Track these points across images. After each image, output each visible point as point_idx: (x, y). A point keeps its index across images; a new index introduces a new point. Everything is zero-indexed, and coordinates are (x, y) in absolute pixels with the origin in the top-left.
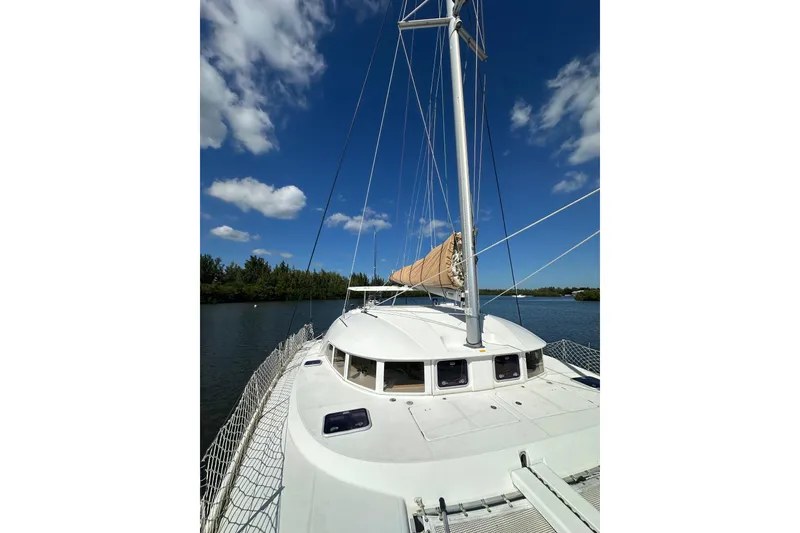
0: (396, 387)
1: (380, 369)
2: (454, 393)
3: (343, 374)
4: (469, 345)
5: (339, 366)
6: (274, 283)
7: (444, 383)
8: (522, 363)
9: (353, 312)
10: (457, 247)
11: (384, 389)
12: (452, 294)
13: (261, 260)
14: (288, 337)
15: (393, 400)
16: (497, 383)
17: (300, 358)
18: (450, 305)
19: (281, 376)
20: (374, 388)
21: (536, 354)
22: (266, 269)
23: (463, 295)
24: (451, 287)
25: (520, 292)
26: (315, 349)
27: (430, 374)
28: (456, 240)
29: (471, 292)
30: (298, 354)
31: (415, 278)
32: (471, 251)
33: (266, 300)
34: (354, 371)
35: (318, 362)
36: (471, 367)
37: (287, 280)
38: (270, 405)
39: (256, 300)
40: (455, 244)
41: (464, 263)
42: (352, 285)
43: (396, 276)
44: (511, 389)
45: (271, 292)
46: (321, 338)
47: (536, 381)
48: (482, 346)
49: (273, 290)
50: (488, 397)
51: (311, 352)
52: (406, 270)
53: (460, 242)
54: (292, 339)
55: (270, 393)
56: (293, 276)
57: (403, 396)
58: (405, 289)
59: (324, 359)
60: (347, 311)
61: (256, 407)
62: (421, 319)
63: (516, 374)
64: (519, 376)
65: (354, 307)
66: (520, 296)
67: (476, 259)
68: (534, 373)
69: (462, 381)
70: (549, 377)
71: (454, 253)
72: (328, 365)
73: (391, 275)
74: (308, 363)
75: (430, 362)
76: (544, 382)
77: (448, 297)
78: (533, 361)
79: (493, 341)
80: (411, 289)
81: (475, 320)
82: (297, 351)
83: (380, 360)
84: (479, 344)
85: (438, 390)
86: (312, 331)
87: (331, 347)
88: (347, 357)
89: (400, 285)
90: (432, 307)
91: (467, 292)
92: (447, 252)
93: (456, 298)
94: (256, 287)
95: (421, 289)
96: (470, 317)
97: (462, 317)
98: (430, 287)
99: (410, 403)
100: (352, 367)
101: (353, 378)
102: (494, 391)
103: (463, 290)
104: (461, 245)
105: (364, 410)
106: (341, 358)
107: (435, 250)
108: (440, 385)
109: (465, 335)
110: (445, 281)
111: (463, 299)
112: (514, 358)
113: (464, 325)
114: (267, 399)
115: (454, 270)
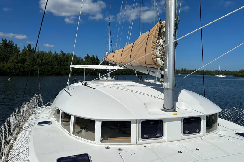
0: (110, 139)
1: (98, 126)
2: (153, 143)
3: (69, 131)
4: (165, 110)
5: (65, 125)
6: (23, 61)
7: (145, 136)
8: (203, 123)
9: (76, 85)
10: (161, 34)
11: (101, 141)
12: (154, 72)
13: (11, 43)
14: (22, 104)
15: (108, 148)
16: (183, 137)
17: (33, 120)
18: (152, 81)
19: (19, 133)
20: (93, 140)
21: (213, 117)
22: (16, 50)
23: (163, 73)
24: (154, 66)
25: (222, 73)
26: (45, 113)
27: (136, 129)
28: (161, 27)
29: (169, 71)
30: (31, 117)
31: (126, 59)
32: (172, 37)
33: (17, 75)
34: (78, 129)
35: (48, 122)
36: (165, 126)
37: (34, 59)
38: (13, 153)
39: (10, 74)
40: (160, 31)
41: (167, 46)
42: (74, 64)
43: (110, 58)
44: (193, 140)
45: (21, 69)
46: (49, 105)
47: (212, 135)
48: (175, 111)
49: (23, 67)
50: (177, 146)
51: (41, 115)
52: (118, 52)
53: (164, 29)
54: (26, 105)
55: (12, 145)
56: (38, 56)
57: (115, 145)
58: (117, 68)
59: (53, 120)
60: (70, 85)
61: (3, 154)
62: (129, 90)
63: (197, 131)
64: (199, 131)
65: (76, 81)
66: (222, 76)
67: (176, 44)
68: (211, 130)
69: (159, 135)
70: (220, 133)
71: (158, 39)
72: (57, 124)
73: (106, 56)
74: (40, 123)
75: (136, 122)
76: (217, 136)
77: (151, 74)
78: (211, 121)
79: (184, 108)
80: (122, 68)
81: (171, 92)
82: (30, 114)
83: (99, 120)
84: (173, 109)
85: (141, 141)
86: (41, 99)
87: (58, 111)
88: (72, 119)
89: (113, 65)
90: (138, 82)
91: (166, 70)
92: (153, 37)
93: (157, 75)
94: (8, 65)
95: (131, 68)
96: (167, 89)
97: (161, 89)
98: (136, 66)
99: (120, 150)
100: (76, 126)
101: (77, 133)
102: (181, 142)
103: (162, 69)
104: (165, 32)
105: (87, 155)
106: (67, 119)
107: (143, 37)
108: (142, 137)
109: (162, 102)
110: (149, 62)
111: (162, 76)
112: (197, 119)
113: (162, 96)
114: (10, 149)
115: (157, 52)
